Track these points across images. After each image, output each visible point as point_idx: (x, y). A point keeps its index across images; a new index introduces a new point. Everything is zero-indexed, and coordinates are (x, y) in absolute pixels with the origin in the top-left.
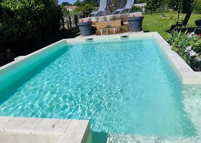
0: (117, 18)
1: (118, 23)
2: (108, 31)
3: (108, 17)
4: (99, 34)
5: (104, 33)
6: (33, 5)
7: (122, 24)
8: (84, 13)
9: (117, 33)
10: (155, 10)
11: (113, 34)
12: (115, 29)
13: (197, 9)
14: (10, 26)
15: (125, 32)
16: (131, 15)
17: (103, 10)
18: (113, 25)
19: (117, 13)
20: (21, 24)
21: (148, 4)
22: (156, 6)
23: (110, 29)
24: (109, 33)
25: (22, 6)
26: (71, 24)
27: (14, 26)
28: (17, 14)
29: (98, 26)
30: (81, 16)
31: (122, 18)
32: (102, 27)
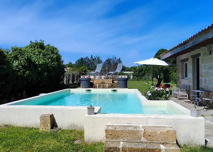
0: (109, 78)
1: (110, 81)
2: (102, 85)
3: (103, 77)
4: (95, 87)
5: (99, 87)
6: (49, 62)
7: (113, 82)
8: (80, 73)
9: (109, 87)
10: (141, 78)
11: (106, 88)
12: (107, 85)
13: (174, 80)
14: (33, 74)
15: (115, 88)
16: (120, 77)
17: (99, 71)
18: (106, 82)
19: (110, 74)
20: (40, 74)
21: (135, 72)
22: (141, 74)
23: (104, 85)
24: (103, 88)
25: (43, 62)
26: (69, 80)
27: (35, 75)
28: (39, 67)
29: (95, 82)
30: (78, 75)
31: (113, 78)
32: (98, 83)
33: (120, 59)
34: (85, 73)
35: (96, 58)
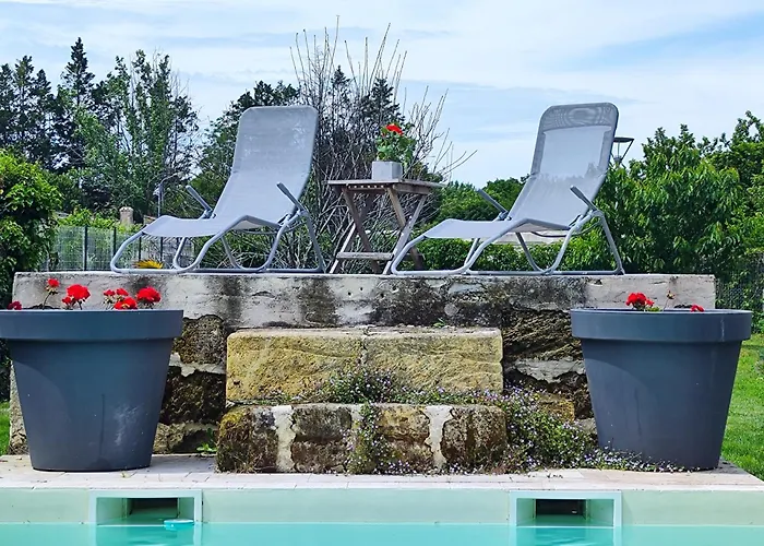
0: (449, 309)
3: (352, 289)
11: (419, 465)
12: (440, 414)
17: (277, 210)
23: (394, 413)
24: (376, 463)
29: (240, 372)
32: (295, 390)
33: (382, 90)
34: (30, 232)
35: (136, 78)
